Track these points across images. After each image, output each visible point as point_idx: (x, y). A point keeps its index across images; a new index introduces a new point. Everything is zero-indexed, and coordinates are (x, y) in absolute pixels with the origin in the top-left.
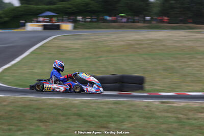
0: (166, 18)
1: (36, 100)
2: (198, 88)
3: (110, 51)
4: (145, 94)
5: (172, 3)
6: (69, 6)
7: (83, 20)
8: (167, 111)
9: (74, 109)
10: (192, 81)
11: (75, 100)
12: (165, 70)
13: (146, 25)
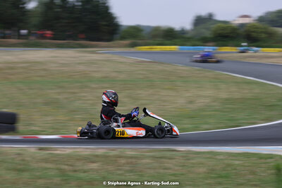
5: (57, 12)
12: (46, 104)
13: (21, 41)
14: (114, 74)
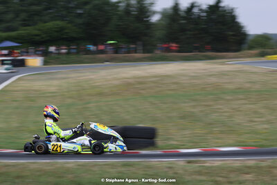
0: (174, 45)
1: (14, 166)
2: (231, 142)
3: (101, 94)
4: (158, 152)
5: (182, 23)
6: (36, 32)
7: (57, 52)
8: (199, 173)
9: (70, 176)
10: (222, 132)
11: (68, 163)
12: (183, 117)
13: (146, 55)
14: (248, 85)
